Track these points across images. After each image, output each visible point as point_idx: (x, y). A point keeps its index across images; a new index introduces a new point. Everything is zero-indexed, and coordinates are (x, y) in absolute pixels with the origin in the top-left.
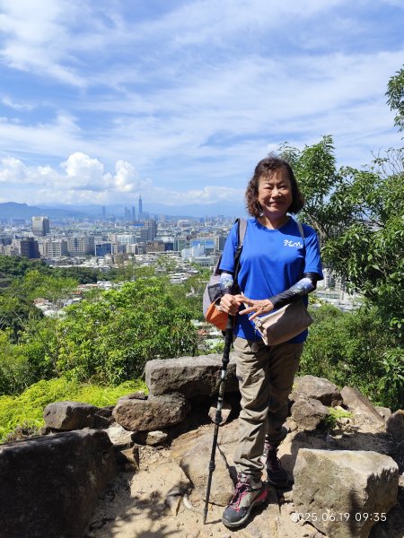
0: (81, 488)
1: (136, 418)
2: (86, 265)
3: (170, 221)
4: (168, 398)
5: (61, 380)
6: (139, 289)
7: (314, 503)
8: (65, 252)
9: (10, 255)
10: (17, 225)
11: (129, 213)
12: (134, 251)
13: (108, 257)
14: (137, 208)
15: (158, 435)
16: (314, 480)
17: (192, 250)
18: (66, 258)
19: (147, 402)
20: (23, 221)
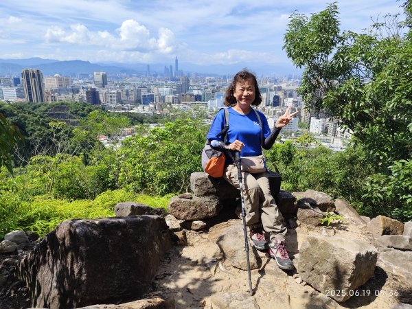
0: (150, 252)
1: (184, 211)
2: (135, 111)
3: (199, 77)
4: (207, 199)
5: (122, 190)
6: (177, 127)
7: (313, 271)
8: (119, 101)
9: (78, 101)
10: (82, 78)
11: (168, 70)
12: (171, 101)
13: (151, 106)
14: (174, 66)
15: (200, 223)
16: (315, 256)
17: (216, 101)
18: (120, 105)
19: (192, 200)
20: (88, 75)
